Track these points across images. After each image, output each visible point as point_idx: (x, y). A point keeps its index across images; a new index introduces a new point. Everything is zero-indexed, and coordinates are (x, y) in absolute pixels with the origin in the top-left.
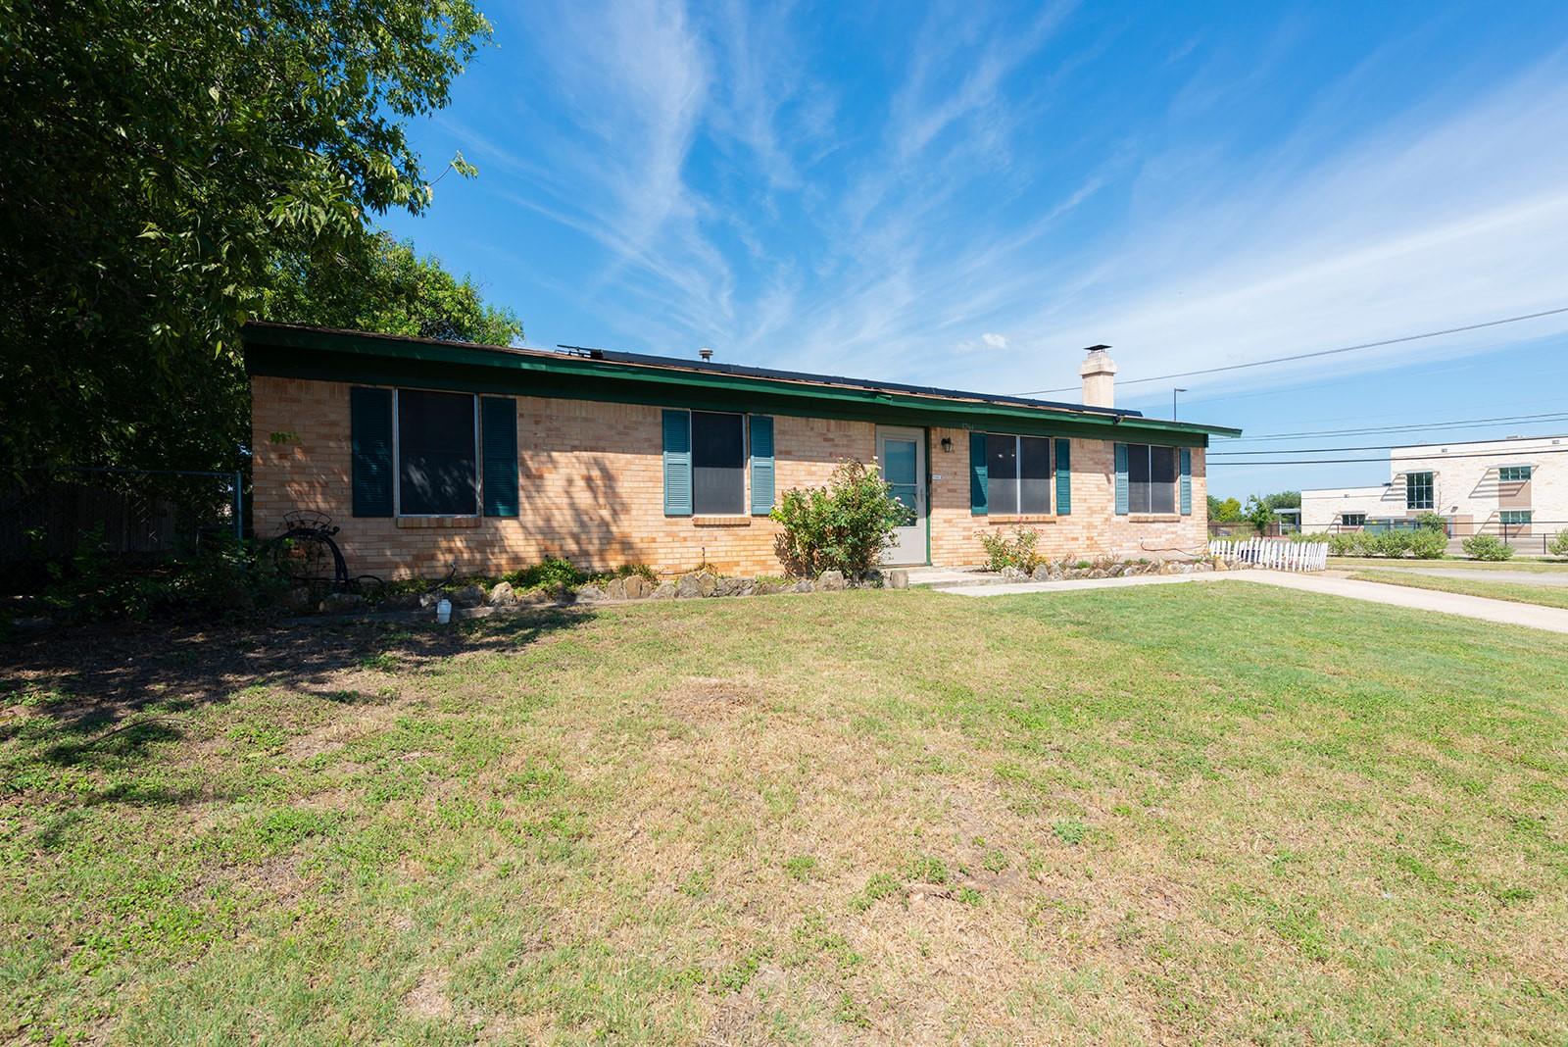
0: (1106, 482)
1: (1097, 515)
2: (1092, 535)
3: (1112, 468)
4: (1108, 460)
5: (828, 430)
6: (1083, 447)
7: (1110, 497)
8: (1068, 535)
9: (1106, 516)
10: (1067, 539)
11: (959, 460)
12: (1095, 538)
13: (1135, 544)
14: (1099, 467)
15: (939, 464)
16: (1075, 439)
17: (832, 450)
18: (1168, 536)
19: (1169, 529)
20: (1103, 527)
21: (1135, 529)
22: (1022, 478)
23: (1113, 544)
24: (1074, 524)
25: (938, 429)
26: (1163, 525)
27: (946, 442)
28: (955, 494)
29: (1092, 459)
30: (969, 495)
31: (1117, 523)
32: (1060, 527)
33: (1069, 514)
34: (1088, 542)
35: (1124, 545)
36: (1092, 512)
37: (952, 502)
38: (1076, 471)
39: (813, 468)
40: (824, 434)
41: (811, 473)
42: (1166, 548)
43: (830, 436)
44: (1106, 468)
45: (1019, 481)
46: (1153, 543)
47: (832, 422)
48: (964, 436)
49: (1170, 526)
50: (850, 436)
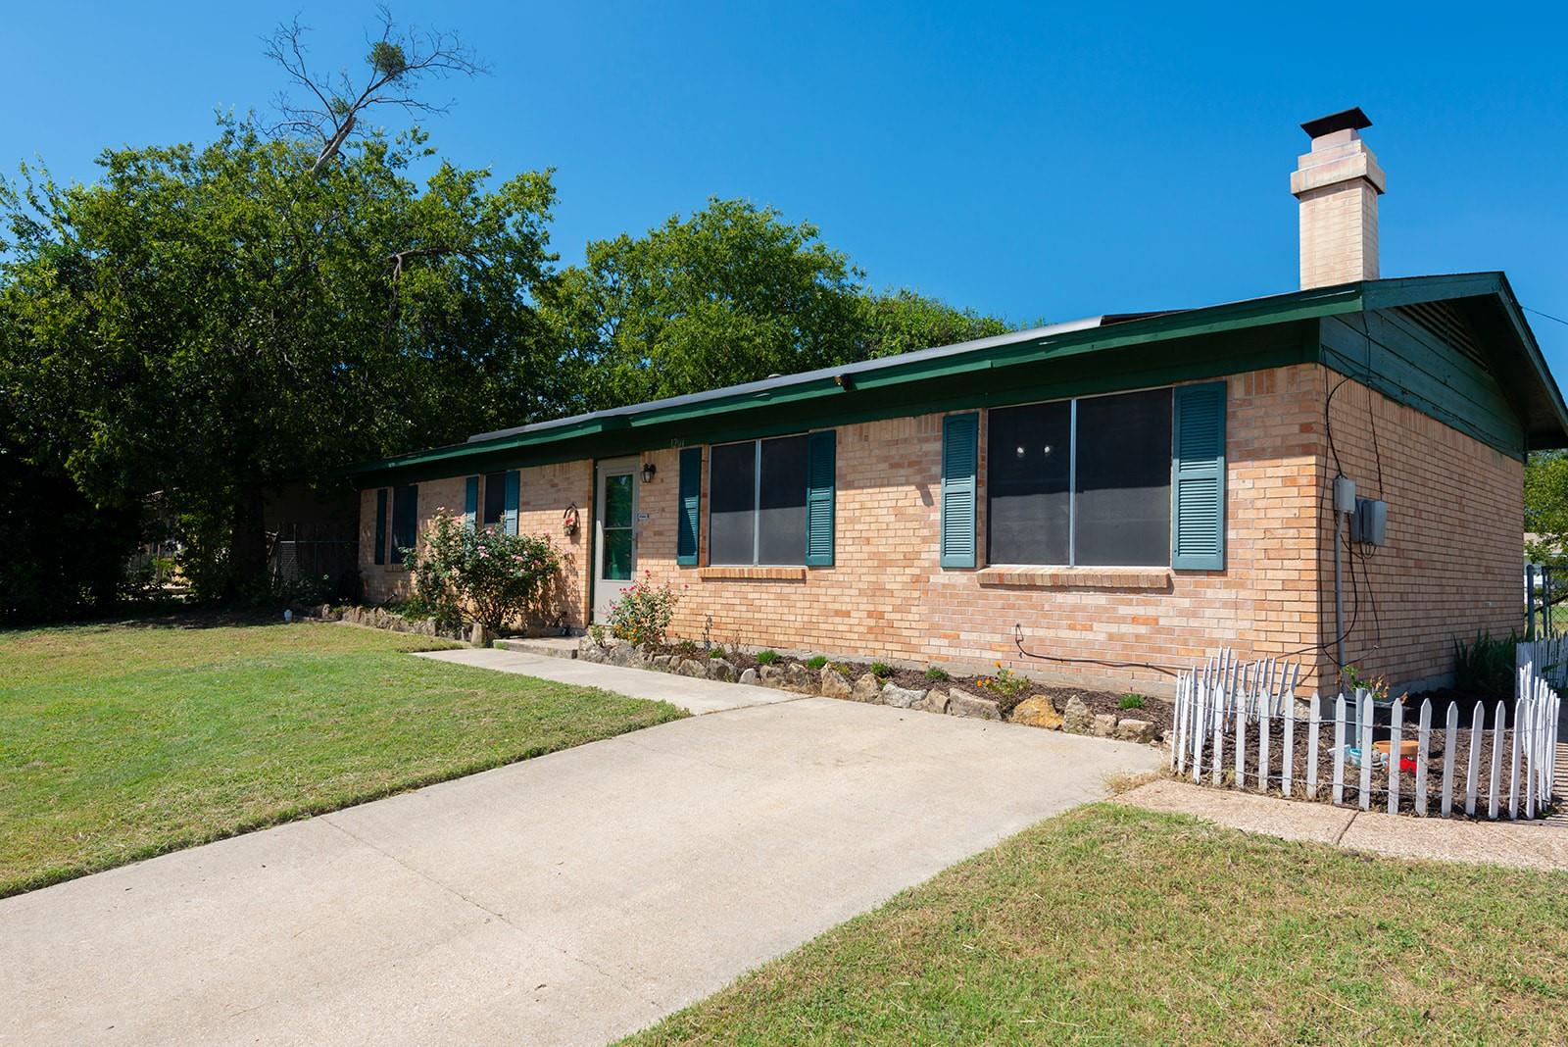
0: (920, 502)
1: (895, 570)
2: (881, 608)
3: (937, 469)
4: (926, 454)
5: (554, 475)
6: (866, 438)
7: (925, 532)
8: (830, 606)
9: (917, 571)
10: (826, 613)
11: (667, 491)
12: (886, 616)
13: (997, 638)
14: (902, 472)
15: (647, 499)
16: (850, 427)
17: (555, 496)
18: (1113, 628)
19: (1123, 610)
20: (907, 594)
21: (1000, 603)
22: (761, 508)
23: (933, 630)
24: (840, 585)
25: (647, 453)
26: (1101, 599)
27: (651, 469)
28: (663, 538)
29: (886, 459)
30: (676, 539)
31: (944, 586)
32: (815, 590)
33: (833, 565)
34: (872, 622)
35: (963, 636)
36: (883, 563)
37: (658, 549)
38: (849, 486)
39: (543, 517)
40: (552, 480)
41: (542, 523)
42: (1109, 657)
43: (556, 481)
44: (920, 472)
45: (757, 514)
46: (1059, 642)
47: (557, 465)
48: (676, 459)
49: (1129, 603)
50: (568, 478)
